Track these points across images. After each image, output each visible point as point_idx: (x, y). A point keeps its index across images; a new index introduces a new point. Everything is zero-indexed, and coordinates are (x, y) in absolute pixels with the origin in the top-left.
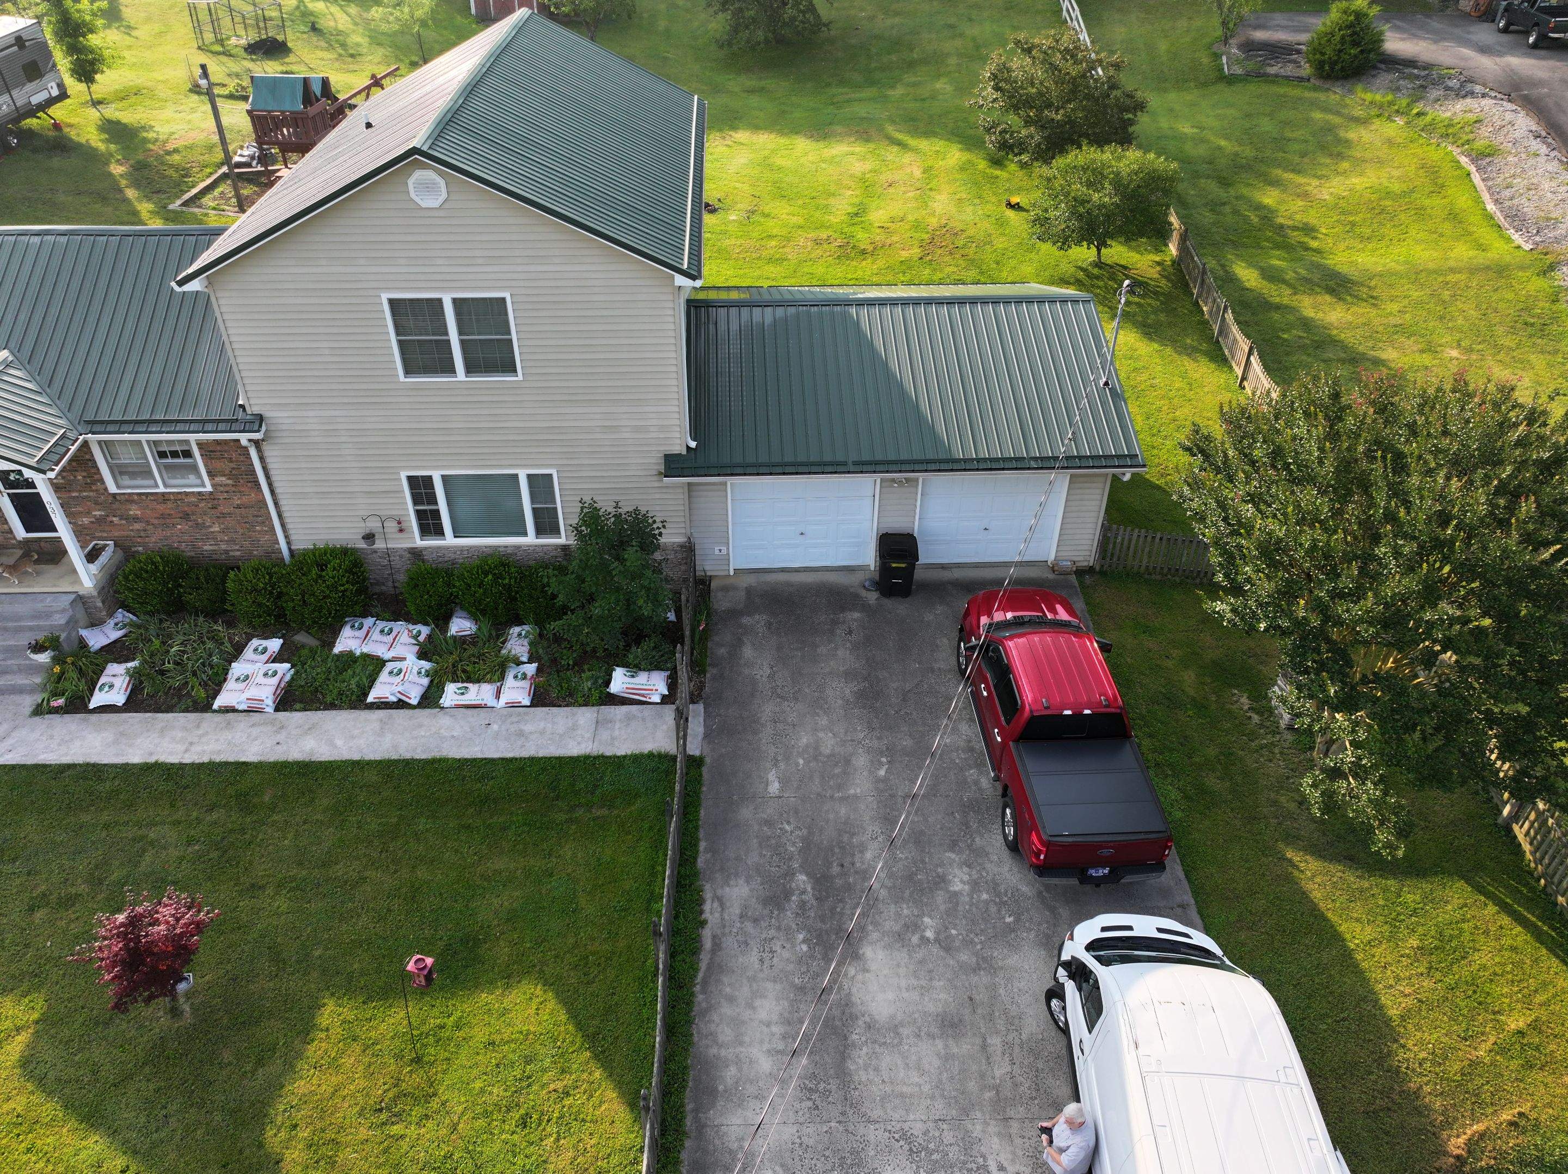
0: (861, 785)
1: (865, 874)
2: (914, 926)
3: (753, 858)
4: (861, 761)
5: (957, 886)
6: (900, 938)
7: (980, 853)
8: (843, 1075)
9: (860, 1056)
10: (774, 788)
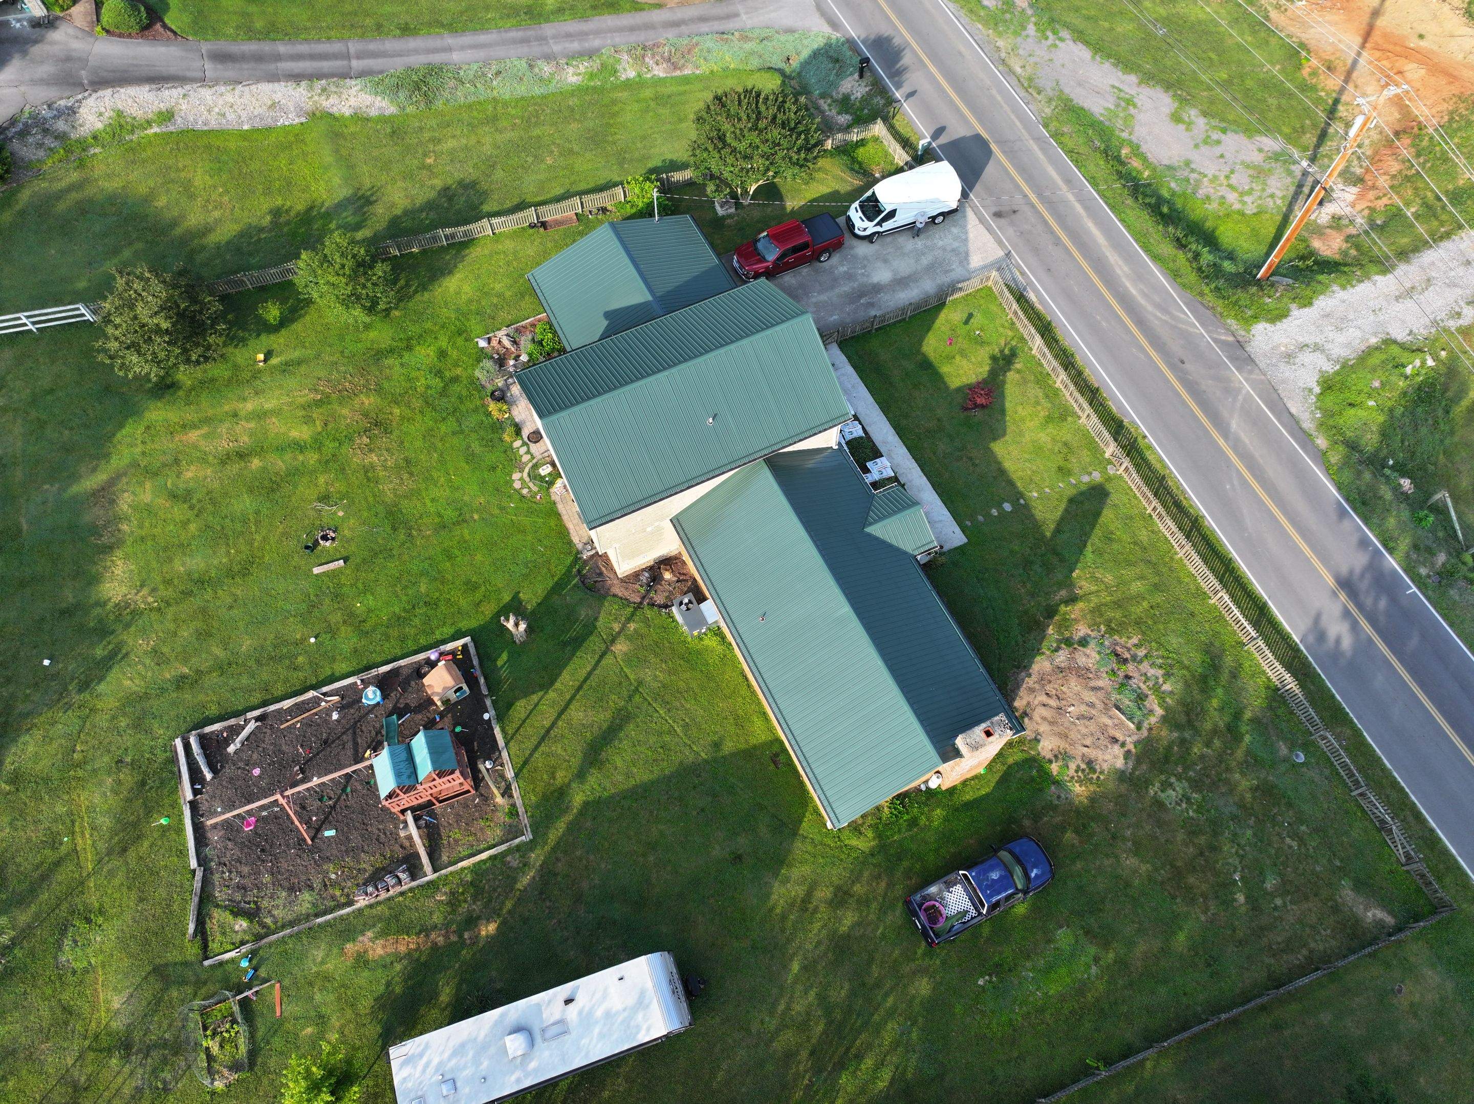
0: (823, 297)
1: (854, 289)
2: (863, 274)
3: (862, 313)
4: (814, 300)
5: (845, 269)
6: (868, 276)
7: (831, 267)
8: (909, 277)
9: (903, 275)
10: (835, 317)
